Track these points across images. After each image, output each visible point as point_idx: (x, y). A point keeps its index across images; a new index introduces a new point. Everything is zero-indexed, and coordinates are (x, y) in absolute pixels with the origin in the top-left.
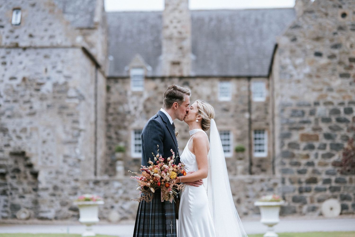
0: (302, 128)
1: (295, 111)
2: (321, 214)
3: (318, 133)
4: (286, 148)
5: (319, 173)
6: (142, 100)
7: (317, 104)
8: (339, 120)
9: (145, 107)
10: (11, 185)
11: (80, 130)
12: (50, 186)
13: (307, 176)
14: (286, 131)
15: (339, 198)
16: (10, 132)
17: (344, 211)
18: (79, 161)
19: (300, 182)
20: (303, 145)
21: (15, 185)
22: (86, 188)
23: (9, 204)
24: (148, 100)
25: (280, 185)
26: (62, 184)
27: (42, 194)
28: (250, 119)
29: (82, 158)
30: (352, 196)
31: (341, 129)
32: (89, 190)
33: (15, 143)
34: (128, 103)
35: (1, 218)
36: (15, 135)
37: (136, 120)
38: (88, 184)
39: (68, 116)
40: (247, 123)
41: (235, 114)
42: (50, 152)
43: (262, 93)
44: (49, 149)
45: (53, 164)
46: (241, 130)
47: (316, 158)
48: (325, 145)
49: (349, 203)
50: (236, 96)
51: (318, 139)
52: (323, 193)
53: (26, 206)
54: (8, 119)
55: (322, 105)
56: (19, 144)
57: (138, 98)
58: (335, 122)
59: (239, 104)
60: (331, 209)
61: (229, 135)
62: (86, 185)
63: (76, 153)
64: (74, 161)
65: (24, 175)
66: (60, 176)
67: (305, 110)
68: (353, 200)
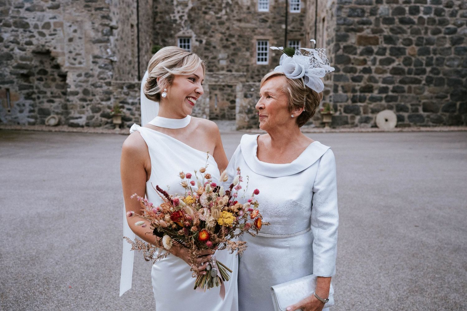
0: (361, 30)
1: (353, 10)
2: (375, 126)
3: (377, 35)
4: (340, 52)
5: (376, 82)
6: (187, 10)
7: (379, 2)
8: (402, 21)
9: (189, 16)
10: (37, 88)
11: (112, 28)
12: (80, 90)
13: (362, 84)
14: (343, 32)
15: (395, 110)
16: (31, 29)
17: (400, 123)
18: (112, 62)
19: (354, 91)
20: (360, 49)
21: (43, 89)
22: (120, 93)
23: (36, 109)
24: (192, 9)
25: (332, 94)
26: (93, 87)
27: (71, 98)
28: (286, 29)
29: (114, 59)
30: (410, 107)
31: (404, 32)
32: (123, 96)
33: (38, 39)
34: (173, 13)
35: (27, 124)
36: (37, 30)
37: (182, 29)
38: (122, 88)
39: (97, 9)
40: (284, 33)
41: (272, 24)
42: (77, 52)
43: (298, 5)
44: (77, 48)
45: (82, 66)
46: (278, 40)
47: (374, 64)
48: (385, 49)
49: (406, 115)
50: (274, 8)
51: (377, 44)
52: (378, 103)
53: (56, 111)
54: (27, 12)
55: (385, 4)
56: (42, 41)
57: (183, 7)
58: (398, 23)
59: (277, 16)
60: (386, 120)
61: (266, 44)
62: (120, 90)
63: (107, 53)
64: (105, 61)
65: (51, 77)
66: (91, 79)
67: (365, 9)
68: (410, 111)
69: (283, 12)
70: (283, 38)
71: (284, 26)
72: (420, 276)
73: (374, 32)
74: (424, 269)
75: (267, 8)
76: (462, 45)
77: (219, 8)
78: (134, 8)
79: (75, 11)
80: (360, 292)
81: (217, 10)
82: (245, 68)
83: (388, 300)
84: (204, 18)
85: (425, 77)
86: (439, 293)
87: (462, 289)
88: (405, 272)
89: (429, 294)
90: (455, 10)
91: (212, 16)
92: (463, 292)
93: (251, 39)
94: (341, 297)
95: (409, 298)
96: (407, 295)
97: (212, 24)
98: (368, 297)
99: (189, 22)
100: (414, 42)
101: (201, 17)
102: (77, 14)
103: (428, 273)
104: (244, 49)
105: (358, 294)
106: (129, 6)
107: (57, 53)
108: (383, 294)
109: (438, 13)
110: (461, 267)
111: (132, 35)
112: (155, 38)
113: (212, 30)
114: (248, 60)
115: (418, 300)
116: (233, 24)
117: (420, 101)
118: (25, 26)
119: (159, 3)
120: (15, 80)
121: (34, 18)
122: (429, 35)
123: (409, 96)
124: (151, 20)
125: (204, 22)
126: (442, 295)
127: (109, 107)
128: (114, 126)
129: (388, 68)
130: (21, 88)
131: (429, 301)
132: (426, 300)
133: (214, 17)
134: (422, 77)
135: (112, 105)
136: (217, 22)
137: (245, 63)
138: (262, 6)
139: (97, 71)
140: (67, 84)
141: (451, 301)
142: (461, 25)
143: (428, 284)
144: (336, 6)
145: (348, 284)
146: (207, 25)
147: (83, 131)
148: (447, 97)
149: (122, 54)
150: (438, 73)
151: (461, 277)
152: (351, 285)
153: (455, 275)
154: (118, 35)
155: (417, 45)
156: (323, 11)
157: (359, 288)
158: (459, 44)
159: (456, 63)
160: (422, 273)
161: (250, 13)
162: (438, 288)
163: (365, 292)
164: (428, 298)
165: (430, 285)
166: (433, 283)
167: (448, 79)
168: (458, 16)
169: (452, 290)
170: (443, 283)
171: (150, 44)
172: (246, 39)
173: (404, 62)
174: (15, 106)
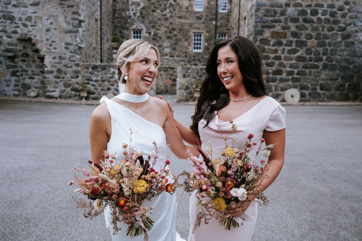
0: (274, 27)
1: (268, 11)
2: (283, 101)
3: (286, 31)
4: (258, 43)
5: (285, 67)
7: (288, 5)
8: (305, 21)
10: (21, 67)
11: (80, 21)
12: (54, 69)
13: (274, 68)
14: (259, 28)
15: (299, 88)
16: (17, 21)
17: (303, 98)
18: (80, 48)
19: (268, 73)
20: (273, 41)
21: (25, 68)
22: (87, 72)
23: (20, 84)
24: (144, 8)
26: (65, 67)
27: (47, 76)
28: (216, 25)
29: (82, 45)
30: (310, 86)
31: (306, 29)
32: (88, 74)
33: (22, 29)
34: (129, 10)
35: (12, 95)
36: (21, 22)
37: (135, 23)
38: (88, 68)
39: (69, 6)
40: (214, 28)
41: (205, 21)
42: (53, 39)
43: (225, 6)
44: (52, 36)
45: (56, 51)
46: (210, 33)
47: (283, 53)
48: (292, 42)
49: (307, 92)
50: (207, 8)
51: (286, 37)
52: (286, 83)
53: (36, 85)
54: (13, 8)
55: (292, 7)
56: (25, 30)
57: (136, 6)
58: (302, 22)
59: (209, 14)
60: (292, 96)
61: (200, 36)
62: (86, 70)
63: (76, 41)
64: (75, 48)
65: (32, 59)
66: (63, 61)
67: (277, 11)
68: (310, 89)
69: (214, 12)
70: (213, 32)
71: (214, 23)
72: (318, 217)
73: (283, 28)
74: (320, 212)
75: (201, 8)
76: (350, 40)
77: (164, 7)
78: (98, 6)
79: (51, 8)
80: (272, 230)
81: (163, 9)
82: (184, 55)
83: (293, 236)
84: (153, 15)
85: (321, 63)
86: (332, 231)
87: (350, 228)
88: (306, 215)
89: (324, 232)
90: (345, 13)
91: (159, 13)
92: (350, 230)
93: (189, 32)
94: (257, 233)
95: (310, 235)
96: (308, 233)
97: (158, 19)
98: (278, 234)
99: (140, 18)
100: (314, 37)
101: (150, 14)
102: (53, 10)
103: (324, 215)
104: (183, 40)
105: (270, 231)
106: (94, 5)
107: (37, 40)
108: (290, 232)
109: (333, 14)
110: (348, 211)
111: (97, 28)
112: (114, 30)
113: (158, 24)
114: (186, 48)
115: (316, 236)
116: (175, 20)
117: (318, 82)
118: (12, 19)
119: (118, 3)
120: (3, 61)
121: (19, 12)
122: (326, 31)
123: (309, 78)
124: (111, 16)
125: (153, 18)
126: (335, 232)
127: (78, 83)
128: (81, 98)
129: (294, 57)
130: (8, 67)
131: (324, 237)
132: (322, 236)
133: (160, 14)
134: (319, 64)
135: (80, 82)
136: (162, 18)
137: (184, 50)
138: (198, 6)
139: (68, 55)
140: (44, 65)
141: (342, 237)
142: (350, 24)
143: (324, 224)
144: (255, 8)
145: (263, 223)
146: (155, 20)
147: (57, 102)
148: (338, 79)
149: (88, 42)
150: (332, 61)
151: (349, 219)
152: (265, 224)
153: (344, 217)
154: (85, 27)
155: (316, 39)
156: (244, 11)
157: (271, 227)
158: (348, 39)
159: (346, 53)
160: (319, 215)
161: (188, 11)
162: (331, 227)
163: (276, 230)
164: (324, 235)
165: (326, 225)
166: (327, 223)
167: (340, 66)
168: (347, 18)
169: (342, 229)
170: (335, 223)
171: (110, 35)
172: (185, 32)
173: (306, 52)
174: (3, 81)
